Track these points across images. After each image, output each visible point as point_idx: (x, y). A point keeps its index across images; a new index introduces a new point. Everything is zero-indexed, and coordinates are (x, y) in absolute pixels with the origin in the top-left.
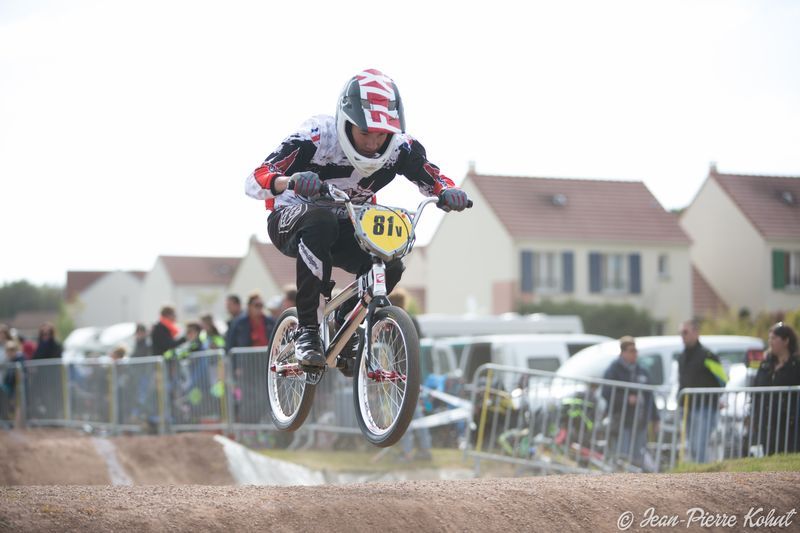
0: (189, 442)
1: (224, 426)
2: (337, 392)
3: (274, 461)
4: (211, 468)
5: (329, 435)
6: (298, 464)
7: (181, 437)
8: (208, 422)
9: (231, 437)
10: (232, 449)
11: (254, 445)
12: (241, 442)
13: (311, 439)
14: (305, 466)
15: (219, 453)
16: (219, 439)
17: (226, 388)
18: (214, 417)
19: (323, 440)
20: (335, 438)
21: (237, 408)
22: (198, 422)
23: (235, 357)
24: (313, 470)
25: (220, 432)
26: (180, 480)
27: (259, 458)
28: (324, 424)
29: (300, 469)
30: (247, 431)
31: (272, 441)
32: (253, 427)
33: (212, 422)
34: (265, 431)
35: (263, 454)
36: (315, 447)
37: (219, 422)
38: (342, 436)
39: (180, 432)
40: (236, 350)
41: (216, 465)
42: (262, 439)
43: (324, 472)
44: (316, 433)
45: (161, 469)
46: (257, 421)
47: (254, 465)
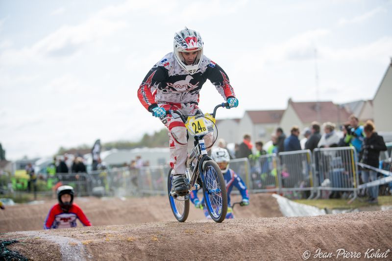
0: (261, 198)
1: (277, 189)
2: (330, 171)
3: (301, 205)
4: (271, 209)
5: (327, 191)
6: (313, 206)
7: (256, 196)
8: (270, 188)
9: (281, 195)
10: (281, 200)
11: (292, 198)
12: (286, 197)
13: (319, 194)
14: (316, 207)
15: (275, 203)
16: (274, 195)
17: (277, 172)
18: (273, 186)
19: (324, 194)
20: (330, 193)
21: (283, 181)
22: (265, 188)
23: (281, 157)
24: (320, 209)
25: (275, 193)
26: (257, 216)
27: (294, 204)
28: (324, 186)
29: (314, 208)
30: (288, 191)
31: (301, 196)
32: (291, 189)
33: (272, 188)
34: (297, 191)
35: (296, 202)
36: (321, 198)
37: (275, 187)
38: (333, 192)
39: (257, 193)
40: (281, 153)
41: (274, 208)
42: (295, 195)
43: (326, 209)
44: (321, 191)
45: (248, 211)
46: (293, 187)
47: (292, 208)
